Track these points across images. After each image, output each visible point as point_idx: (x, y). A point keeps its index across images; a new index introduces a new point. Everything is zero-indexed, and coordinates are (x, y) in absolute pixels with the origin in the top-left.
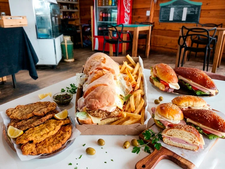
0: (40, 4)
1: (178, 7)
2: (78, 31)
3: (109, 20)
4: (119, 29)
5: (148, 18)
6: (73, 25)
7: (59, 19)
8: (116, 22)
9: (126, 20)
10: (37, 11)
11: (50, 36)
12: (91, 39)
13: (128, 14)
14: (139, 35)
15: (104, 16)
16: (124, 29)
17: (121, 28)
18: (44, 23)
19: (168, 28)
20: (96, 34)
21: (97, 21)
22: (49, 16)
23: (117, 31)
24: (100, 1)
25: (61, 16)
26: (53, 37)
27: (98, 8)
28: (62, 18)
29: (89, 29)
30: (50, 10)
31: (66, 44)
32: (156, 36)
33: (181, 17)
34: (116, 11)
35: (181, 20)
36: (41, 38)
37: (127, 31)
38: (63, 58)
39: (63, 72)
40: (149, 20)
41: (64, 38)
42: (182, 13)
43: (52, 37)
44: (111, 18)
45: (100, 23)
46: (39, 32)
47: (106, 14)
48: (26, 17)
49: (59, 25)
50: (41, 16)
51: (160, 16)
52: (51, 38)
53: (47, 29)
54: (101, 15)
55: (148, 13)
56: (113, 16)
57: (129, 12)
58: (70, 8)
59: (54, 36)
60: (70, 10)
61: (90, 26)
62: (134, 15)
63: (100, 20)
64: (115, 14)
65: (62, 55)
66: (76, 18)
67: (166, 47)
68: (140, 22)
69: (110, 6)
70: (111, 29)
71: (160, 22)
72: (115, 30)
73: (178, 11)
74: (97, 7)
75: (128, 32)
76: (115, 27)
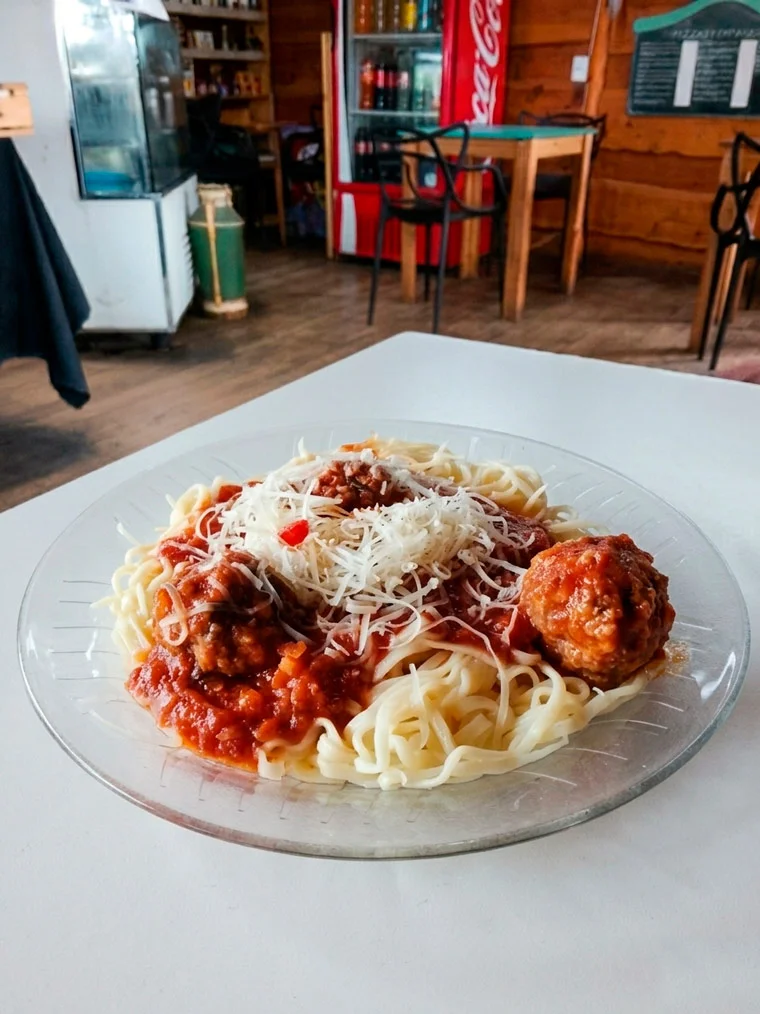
0: (91, 22)
1: (715, 39)
2: (263, 159)
3: (405, 106)
4: (449, 147)
5: (579, 92)
6: (240, 129)
7: (179, 99)
8: (435, 114)
9: (480, 104)
10: (77, 55)
11: (137, 187)
12: (323, 198)
13: (491, 72)
14: (539, 177)
15: (381, 83)
16: (472, 150)
17: (460, 143)
18: (109, 117)
19: (665, 146)
20: (345, 176)
21: (351, 111)
22: (133, 83)
23: (439, 159)
24: (363, 7)
25: (186, 84)
26: (153, 190)
27: (356, 41)
28: (189, 92)
29: (312, 150)
30: (134, 52)
31: (211, 225)
32: (611, 183)
33: (729, 92)
34: (437, 57)
35: (728, 103)
36: (99, 193)
37: (483, 160)
38: (201, 295)
39: (200, 366)
40: (581, 104)
41: (203, 194)
42: (734, 68)
43: (148, 187)
44: (412, 93)
45: (365, 116)
46: (88, 162)
47: (391, 74)
48: (23, 86)
49: (180, 130)
50: (96, 82)
51: (634, 84)
52: (141, 197)
53: (123, 152)
54: (368, 77)
55: (580, 70)
56: (420, 86)
57: (492, 60)
58: (225, 45)
59: (157, 187)
60: (227, 53)
61: (317, 137)
62: (517, 77)
63: (362, 107)
64: (429, 73)
65: (195, 283)
66: (254, 93)
67: (652, 239)
68: (542, 114)
69: (407, 31)
70: (411, 148)
71: (631, 112)
72: (431, 154)
73: (712, 58)
74: (351, 36)
75: (488, 162)
76: (431, 139)
